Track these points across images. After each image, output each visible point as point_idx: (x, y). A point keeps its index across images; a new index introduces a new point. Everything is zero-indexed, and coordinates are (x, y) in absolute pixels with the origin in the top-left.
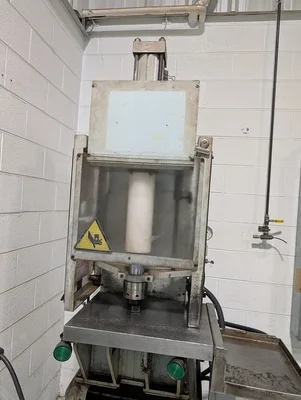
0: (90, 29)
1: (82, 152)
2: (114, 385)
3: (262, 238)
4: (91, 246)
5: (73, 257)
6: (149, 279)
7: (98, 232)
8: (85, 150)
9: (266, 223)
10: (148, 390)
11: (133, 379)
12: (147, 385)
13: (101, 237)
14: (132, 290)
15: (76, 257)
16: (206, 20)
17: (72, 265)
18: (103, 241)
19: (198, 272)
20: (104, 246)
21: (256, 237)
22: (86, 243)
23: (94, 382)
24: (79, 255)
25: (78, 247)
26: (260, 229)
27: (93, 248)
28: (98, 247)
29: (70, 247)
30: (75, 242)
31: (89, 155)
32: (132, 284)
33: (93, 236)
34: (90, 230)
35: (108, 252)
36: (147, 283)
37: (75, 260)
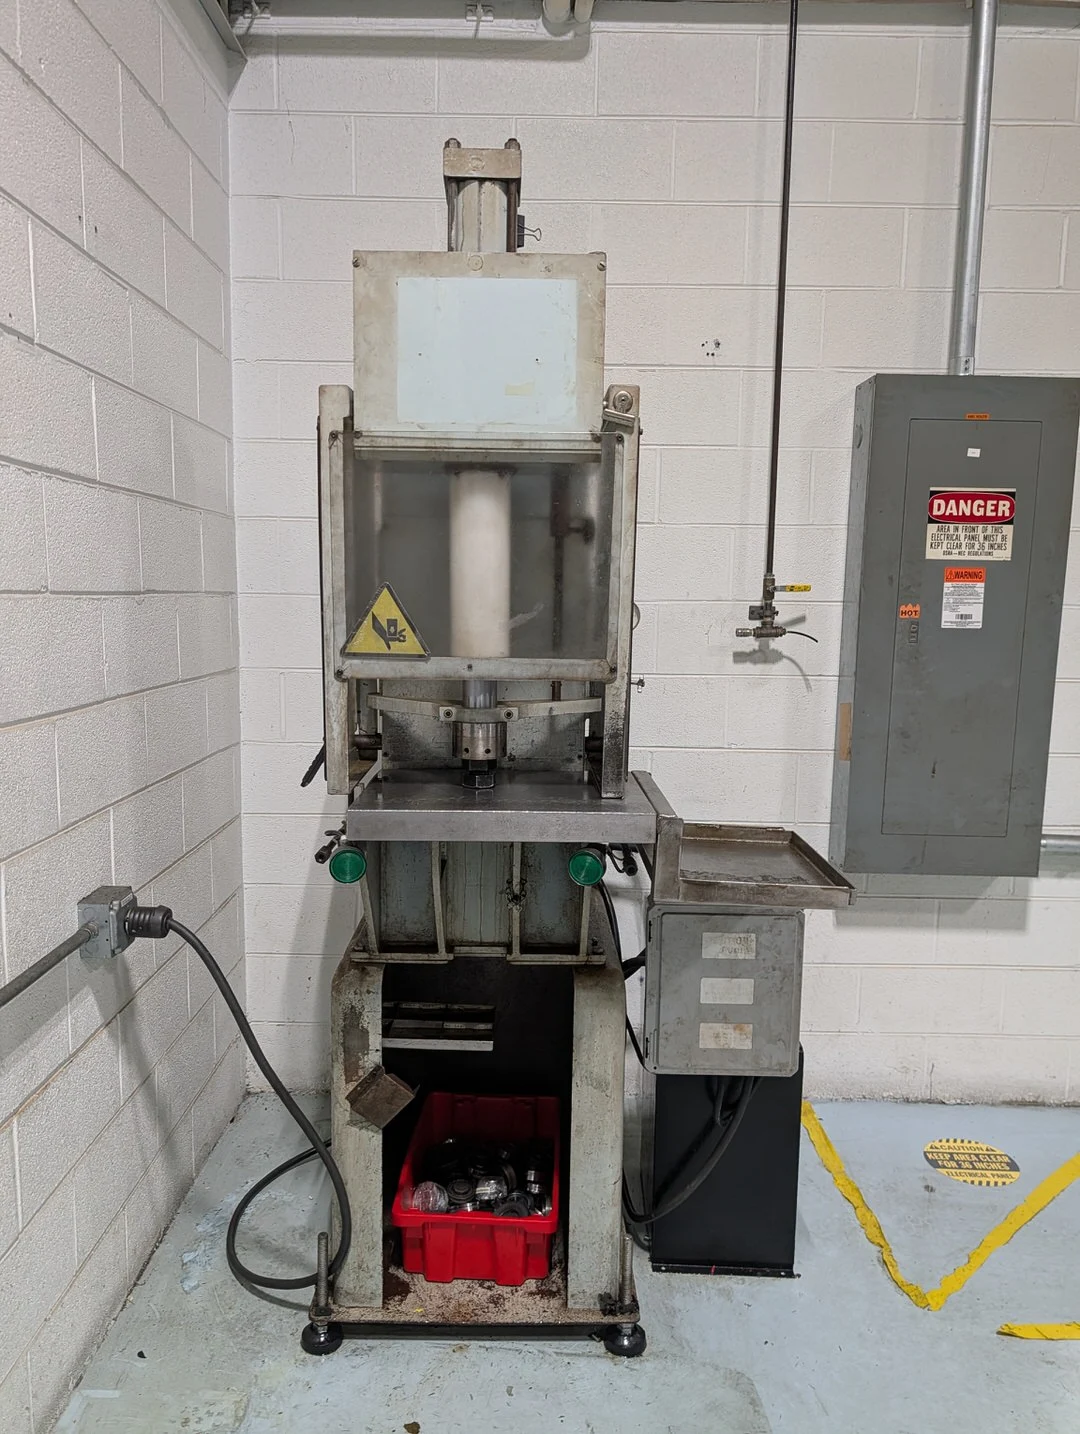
0: (242, 24)
1: (340, 428)
2: (442, 956)
3: (758, 634)
4: (380, 646)
5: (339, 674)
6: (509, 715)
7: (396, 614)
8: (349, 421)
9: (769, 594)
10: (517, 957)
11: (481, 944)
12: (516, 948)
13: (403, 624)
14: (473, 739)
15: (347, 674)
16: (595, 16)
17: (338, 693)
18: (409, 632)
19: (617, 683)
20: (411, 644)
21: (741, 633)
22: (367, 639)
23: (396, 957)
24: (356, 668)
25: (350, 650)
26: (755, 613)
27: (385, 650)
28: (396, 647)
29: (330, 651)
30: (341, 640)
31: (358, 435)
32: (472, 727)
33: (384, 624)
34: (375, 610)
35: (421, 656)
36: (504, 724)
37: (344, 681)
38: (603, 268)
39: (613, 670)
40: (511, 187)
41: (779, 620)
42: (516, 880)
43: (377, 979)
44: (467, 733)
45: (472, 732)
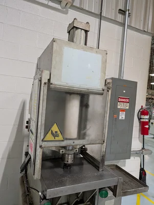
1: (47, 81)
4: (53, 138)
5: (41, 147)
6: (76, 151)
7: (57, 130)
8: (49, 80)
13: (59, 132)
15: (43, 146)
17: (40, 152)
18: (60, 135)
20: (61, 138)
22: (49, 137)
24: (45, 144)
25: (45, 139)
27: (54, 139)
28: (57, 138)
29: (38, 140)
30: (42, 137)
31: (52, 84)
32: (68, 155)
33: (54, 132)
34: (52, 129)
35: (63, 140)
38: (107, 54)
39: (104, 142)
40: (86, 32)
44: (66, 157)
45: (68, 157)
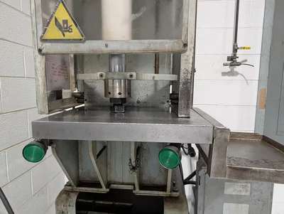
2: (104, 190)
4: (59, 35)
5: (40, 51)
6: (131, 76)
7: (67, 17)
9: (235, 50)
10: (138, 192)
11: (123, 184)
12: (137, 187)
13: (71, 23)
14: (113, 88)
15: (44, 51)
17: (40, 61)
18: (74, 27)
19: (188, 53)
20: (75, 33)
22: (53, 32)
23: (84, 189)
24: (47, 47)
25: (45, 37)
26: (229, 59)
27: (62, 37)
28: (68, 35)
30: (40, 33)
32: (113, 81)
33: (61, 23)
34: (56, 15)
35: (81, 40)
36: (130, 81)
37: (43, 55)
39: (185, 45)
41: (238, 60)
42: (133, 160)
43: (74, 198)
44: (110, 85)
45: (113, 84)
